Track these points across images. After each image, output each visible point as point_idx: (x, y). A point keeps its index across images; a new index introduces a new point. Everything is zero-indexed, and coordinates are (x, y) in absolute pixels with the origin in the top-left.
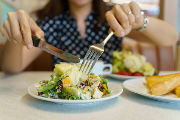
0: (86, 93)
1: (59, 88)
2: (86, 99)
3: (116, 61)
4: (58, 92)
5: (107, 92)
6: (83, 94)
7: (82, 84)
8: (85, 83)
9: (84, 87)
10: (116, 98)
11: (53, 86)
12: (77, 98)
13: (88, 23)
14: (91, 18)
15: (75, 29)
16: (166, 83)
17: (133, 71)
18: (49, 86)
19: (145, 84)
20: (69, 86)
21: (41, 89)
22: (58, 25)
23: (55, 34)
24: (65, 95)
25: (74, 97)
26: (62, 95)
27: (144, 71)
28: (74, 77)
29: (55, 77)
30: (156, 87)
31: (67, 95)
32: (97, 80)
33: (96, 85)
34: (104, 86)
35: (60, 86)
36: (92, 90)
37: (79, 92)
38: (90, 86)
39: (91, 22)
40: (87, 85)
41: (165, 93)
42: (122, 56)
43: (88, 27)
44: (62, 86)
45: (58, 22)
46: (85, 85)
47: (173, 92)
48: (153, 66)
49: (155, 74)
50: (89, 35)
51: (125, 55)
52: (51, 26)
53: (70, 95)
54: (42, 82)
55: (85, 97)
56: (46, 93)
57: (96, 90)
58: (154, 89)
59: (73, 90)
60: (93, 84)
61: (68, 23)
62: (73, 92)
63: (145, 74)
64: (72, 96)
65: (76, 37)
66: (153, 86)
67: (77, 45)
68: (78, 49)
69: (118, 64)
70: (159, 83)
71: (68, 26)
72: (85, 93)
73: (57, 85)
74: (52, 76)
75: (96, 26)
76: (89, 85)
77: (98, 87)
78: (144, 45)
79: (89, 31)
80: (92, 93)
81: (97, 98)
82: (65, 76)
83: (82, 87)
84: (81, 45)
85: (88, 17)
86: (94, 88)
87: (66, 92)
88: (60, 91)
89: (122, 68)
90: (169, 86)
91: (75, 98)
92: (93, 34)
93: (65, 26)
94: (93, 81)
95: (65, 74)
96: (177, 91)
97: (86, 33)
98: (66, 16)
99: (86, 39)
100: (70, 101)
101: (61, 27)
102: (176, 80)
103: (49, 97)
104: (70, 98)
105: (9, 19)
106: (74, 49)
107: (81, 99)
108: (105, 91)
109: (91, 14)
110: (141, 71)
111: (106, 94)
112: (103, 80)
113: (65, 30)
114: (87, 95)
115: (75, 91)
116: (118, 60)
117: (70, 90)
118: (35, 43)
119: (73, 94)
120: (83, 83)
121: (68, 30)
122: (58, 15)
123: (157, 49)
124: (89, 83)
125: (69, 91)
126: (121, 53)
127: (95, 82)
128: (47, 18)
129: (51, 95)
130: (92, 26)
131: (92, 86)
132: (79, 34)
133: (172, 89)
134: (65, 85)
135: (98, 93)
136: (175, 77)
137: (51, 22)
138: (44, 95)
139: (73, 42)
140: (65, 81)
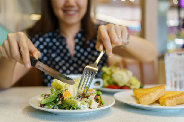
0: (85, 103)
1: (59, 100)
2: (84, 109)
3: (105, 75)
4: (59, 103)
5: (101, 103)
6: (82, 105)
7: (79, 97)
8: (82, 95)
9: (82, 99)
10: (109, 108)
11: (54, 99)
12: (77, 108)
13: (77, 41)
14: (80, 35)
15: (64, 47)
16: (152, 94)
17: (121, 85)
18: (51, 99)
19: (133, 96)
20: (69, 98)
21: (44, 102)
22: (48, 43)
23: (45, 51)
24: (65, 106)
25: (75, 107)
26: (62, 106)
27: (131, 84)
28: (73, 90)
29: (54, 91)
30: (143, 98)
31: (67, 107)
32: (93, 92)
33: (92, 97)
34: (99, 97)
35: (61, 98)
36: (89, 102)
37: (79, 103)
38: (88, 98)
39: (80, 40)
40: (84, 97)
41: (151, 103)
42: (110, 71)
43: (77, 44)
44: (62, 98)
45: (48, 40)
46: (82, 97)
47: (157, 102)
48: (139, 80)
49: (141, 87)
50: (78, 51)
51: (114, 70)
52: (41, 43)
53: (71, 106)
54: (43, 95)
55: (83, 107)
56: (49, 105)
57: (92, 101)
58: (142, 100)
59: (73, 101)
60: (90, 96)
61: (57, 40)
62: (74, 103)
63: (132, 87)
64: (72, 107)
65: (65, 54)
66: (140, 97)
67: (67, 61)
68: (67, 65)
69: (108, 78)
70: (145, 94)
71: (58, 44)
72: (83, 104)
73: (58, 98)
74: (52, 90)
75: (84, 43)
76: (85, 97)
77: (94, 98)
78: (129, 60)
79: (78, 47)
80: (90, 103)
81: (94, 108)
82: (64, 89)
83: (80, 99)
84: (71, 61)
85: (77, 35)
86: (91, 99)
87: (66, 104)
88: (61, 103)
89: (111, 82)
90: (154, 97)
91: (76, 109)
92: (82, 51)
93: (54, 44)
94: (89, 93)
95: (64, 87)
96: (160, 101)
97: (75, 49)
98: (55, 34)
99: (75, 56)
100: (71, 111)
101: (51, 44)
102: (160, 91)
103: (51, 108)
104: (71, 108)
105: (8, 39)
106: (64, 65)
107: (80, 109)
108: (100, 102)
109: (80, 32)
110: (128, 85)
111: (100, 105)
112: (97, 93)
113: (54, 48)
114: (85, 105)
115: (75, 102)
116: (107, 75)
117: (71, 101)
118: (33, 63)
119: (73, 105)
120: (80, 95)
121: (58, 47)
122: (48, 33)
123: (141, 64)
124: (85, 95)
125: (69, 102)
126: (109, 68)
127: (91, 94)
128: (37, 36)
129: (52, 106)
130: (81, 43)
131: (89, 98)
132: (68, 51)
133: (157, 99)
134: (66, 98)
135: (95, 104)
136: (158, 89)
137: (41, 39)
138: (46, 107)
139: (63, 58)
140: (65, 93)
